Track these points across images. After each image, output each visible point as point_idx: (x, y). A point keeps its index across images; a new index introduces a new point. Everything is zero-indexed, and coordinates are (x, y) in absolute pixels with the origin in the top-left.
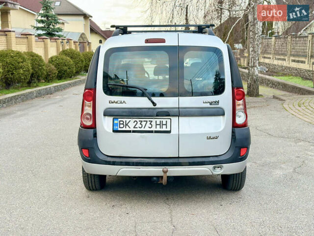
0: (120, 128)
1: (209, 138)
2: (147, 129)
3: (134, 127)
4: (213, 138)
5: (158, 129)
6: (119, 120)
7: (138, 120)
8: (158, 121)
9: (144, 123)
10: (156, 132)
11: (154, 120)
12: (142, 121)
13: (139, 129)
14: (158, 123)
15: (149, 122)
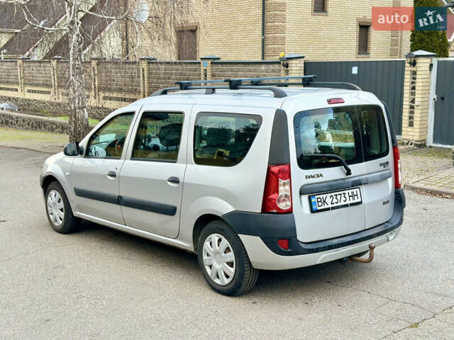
0: (319, 206)
2: (342, 203)
3: (332, 204)
4: (386, 203)
5: (352, 201)
7: (333, 194)
13: (335, 205)
14: (351, 195)
15: (343, 195)
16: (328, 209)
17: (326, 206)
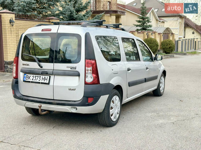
0: (26, 79)
1: (70, 89)
2: (38, 81)
3: (32, 80)
4: (72, 90)
5: (43, 82)
6: (27, 75)
7: (34, 75)
8: (44, 77)
9: (37, 78)
10: (42, 83)
11: (41, 76)
12: (36, 76)
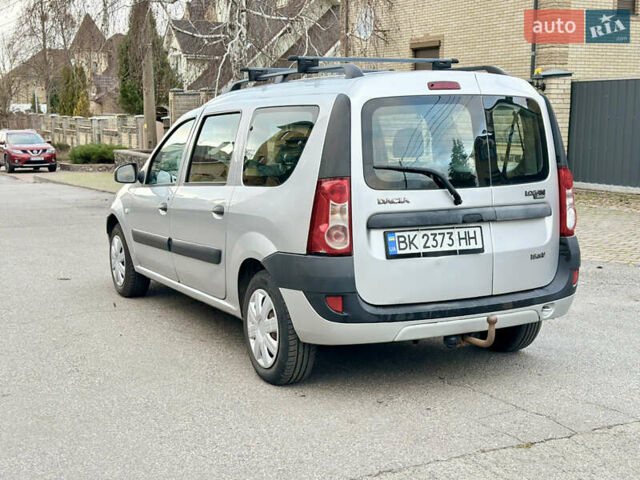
0: (400, 249)
1: (534, 257)
2: (446, 248)
4: (539, 257)
5: (464, 247)
6: (397, 234)
7: (429, 233)
8: (462, 232)
9: (439, 238)
11: (455, 231)
13: (432, 250)
14: (462, 236)
15: (447, 236)
16: (417, 255)
17: (414, 250)
